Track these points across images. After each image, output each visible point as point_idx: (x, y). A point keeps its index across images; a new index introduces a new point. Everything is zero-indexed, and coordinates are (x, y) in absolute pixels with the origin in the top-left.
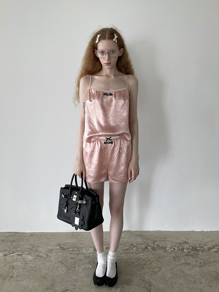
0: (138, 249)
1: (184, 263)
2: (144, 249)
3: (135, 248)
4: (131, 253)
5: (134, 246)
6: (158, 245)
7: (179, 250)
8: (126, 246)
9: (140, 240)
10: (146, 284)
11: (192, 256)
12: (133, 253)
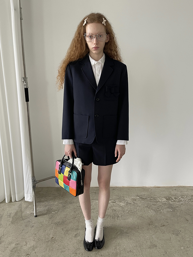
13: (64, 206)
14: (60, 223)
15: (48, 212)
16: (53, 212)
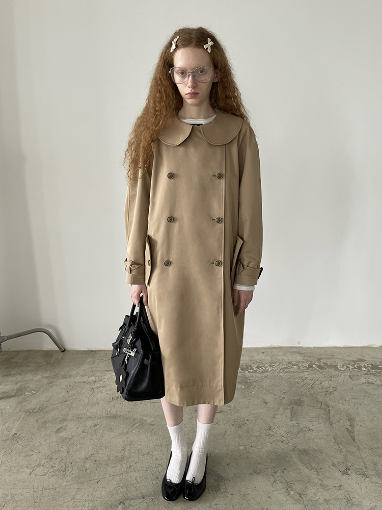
0: (299, 367)
1: (365, 383)
2: (309, 368)
3: (295, 367)
4: (292, 372)
5: (293, 365)
6: (324, 363)
7: (355, 368)
8: (283, 365)
9: (299, 358)
10: (321, 405)
11: (374, 375)
12: (294, 372)
13: (51, 383)
14: (35, 411)
15: (19, 392)
16: (27, 393)
